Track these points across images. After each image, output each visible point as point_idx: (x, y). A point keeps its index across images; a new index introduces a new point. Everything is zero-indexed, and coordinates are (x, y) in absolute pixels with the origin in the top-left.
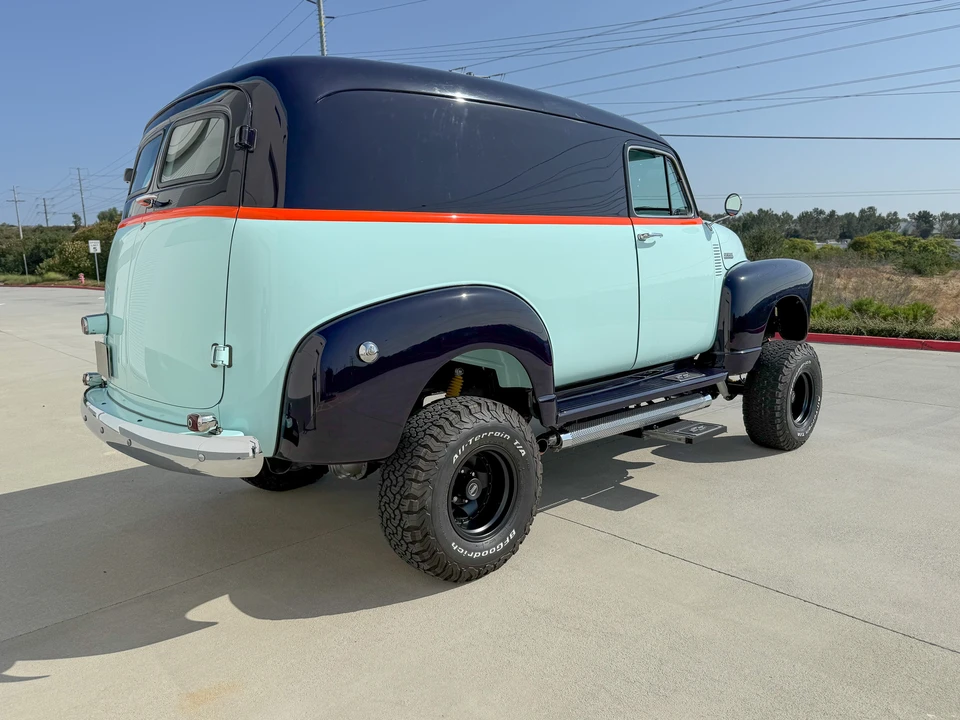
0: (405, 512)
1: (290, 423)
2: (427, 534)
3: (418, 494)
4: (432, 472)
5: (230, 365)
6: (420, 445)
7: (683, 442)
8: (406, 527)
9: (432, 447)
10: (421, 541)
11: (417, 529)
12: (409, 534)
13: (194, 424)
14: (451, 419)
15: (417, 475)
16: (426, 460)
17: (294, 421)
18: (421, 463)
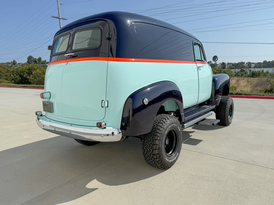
0: (154, 149)
1: (124, 124)
2: (160, 156)
3: (158, 144)
4: (161, 137)
5: (108, 107)
6: (156, 129)
7: (211, 125)
8: (154, 154)
9: (160, 129)
10: (158, 158)
11: (158, 154)
12: (155, 156)
13: (99, 125)
14: (164, 121)
15: (157, 138)
16: (159, 133)
17: (125, 123)
18: (158, 135)
